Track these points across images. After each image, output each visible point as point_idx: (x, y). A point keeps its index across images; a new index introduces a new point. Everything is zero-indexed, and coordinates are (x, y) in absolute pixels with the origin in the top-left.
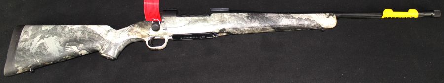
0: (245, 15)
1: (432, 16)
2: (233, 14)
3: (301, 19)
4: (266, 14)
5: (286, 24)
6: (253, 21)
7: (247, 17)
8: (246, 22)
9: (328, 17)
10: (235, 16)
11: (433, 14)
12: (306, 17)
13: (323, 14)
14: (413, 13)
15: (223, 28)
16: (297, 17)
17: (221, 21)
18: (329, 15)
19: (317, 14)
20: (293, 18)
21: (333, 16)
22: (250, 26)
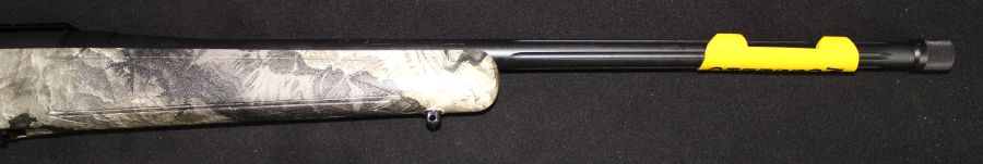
0: (111, 55)
1: (915, 68)
2: (64, 52)
3: (336, 74)
4: (196, 51)
5: (273, 98)
6: (136, 86)
7: (118, 67)
8: (109, 88)
9: (453, 69)
10: (70, 58)
11: (924, 59)
12: (358, 67)
13: (438, 53)
14: (838, 53)
15: (19, 112)
16: (323, 67)
17: (13, 84)
18: (462, 59)
19: (412, 53)
20: (304, 69)
21: (475, 62)
22: (125, 105)
